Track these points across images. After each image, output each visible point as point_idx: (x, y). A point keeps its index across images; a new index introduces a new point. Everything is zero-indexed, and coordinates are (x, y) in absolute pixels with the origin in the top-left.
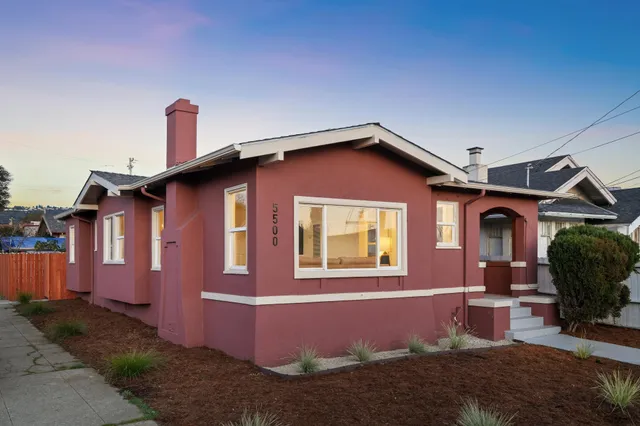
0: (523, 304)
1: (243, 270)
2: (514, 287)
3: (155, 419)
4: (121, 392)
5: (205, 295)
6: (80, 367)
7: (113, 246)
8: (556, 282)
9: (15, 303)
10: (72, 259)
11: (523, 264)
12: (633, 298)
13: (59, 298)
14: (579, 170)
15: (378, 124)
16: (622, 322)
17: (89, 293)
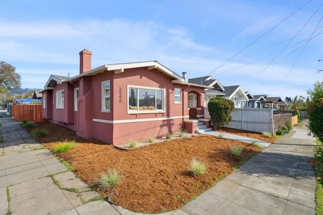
0: (200, 121)
1: (108, 111)
2: (197, 116)
3: (72, 171)
4: (58, 159)
5: (94, 120)
6: (42, 149)
7: (60, 102)
8: (210, 114)
9: (21, 123)
10: (44, 107)
11: (200, 109)
12: (232, 119)
13: (39, 121)
14: (214, 80)
15: (156, 61)
16: (228, 126)
17: (51, 119)
